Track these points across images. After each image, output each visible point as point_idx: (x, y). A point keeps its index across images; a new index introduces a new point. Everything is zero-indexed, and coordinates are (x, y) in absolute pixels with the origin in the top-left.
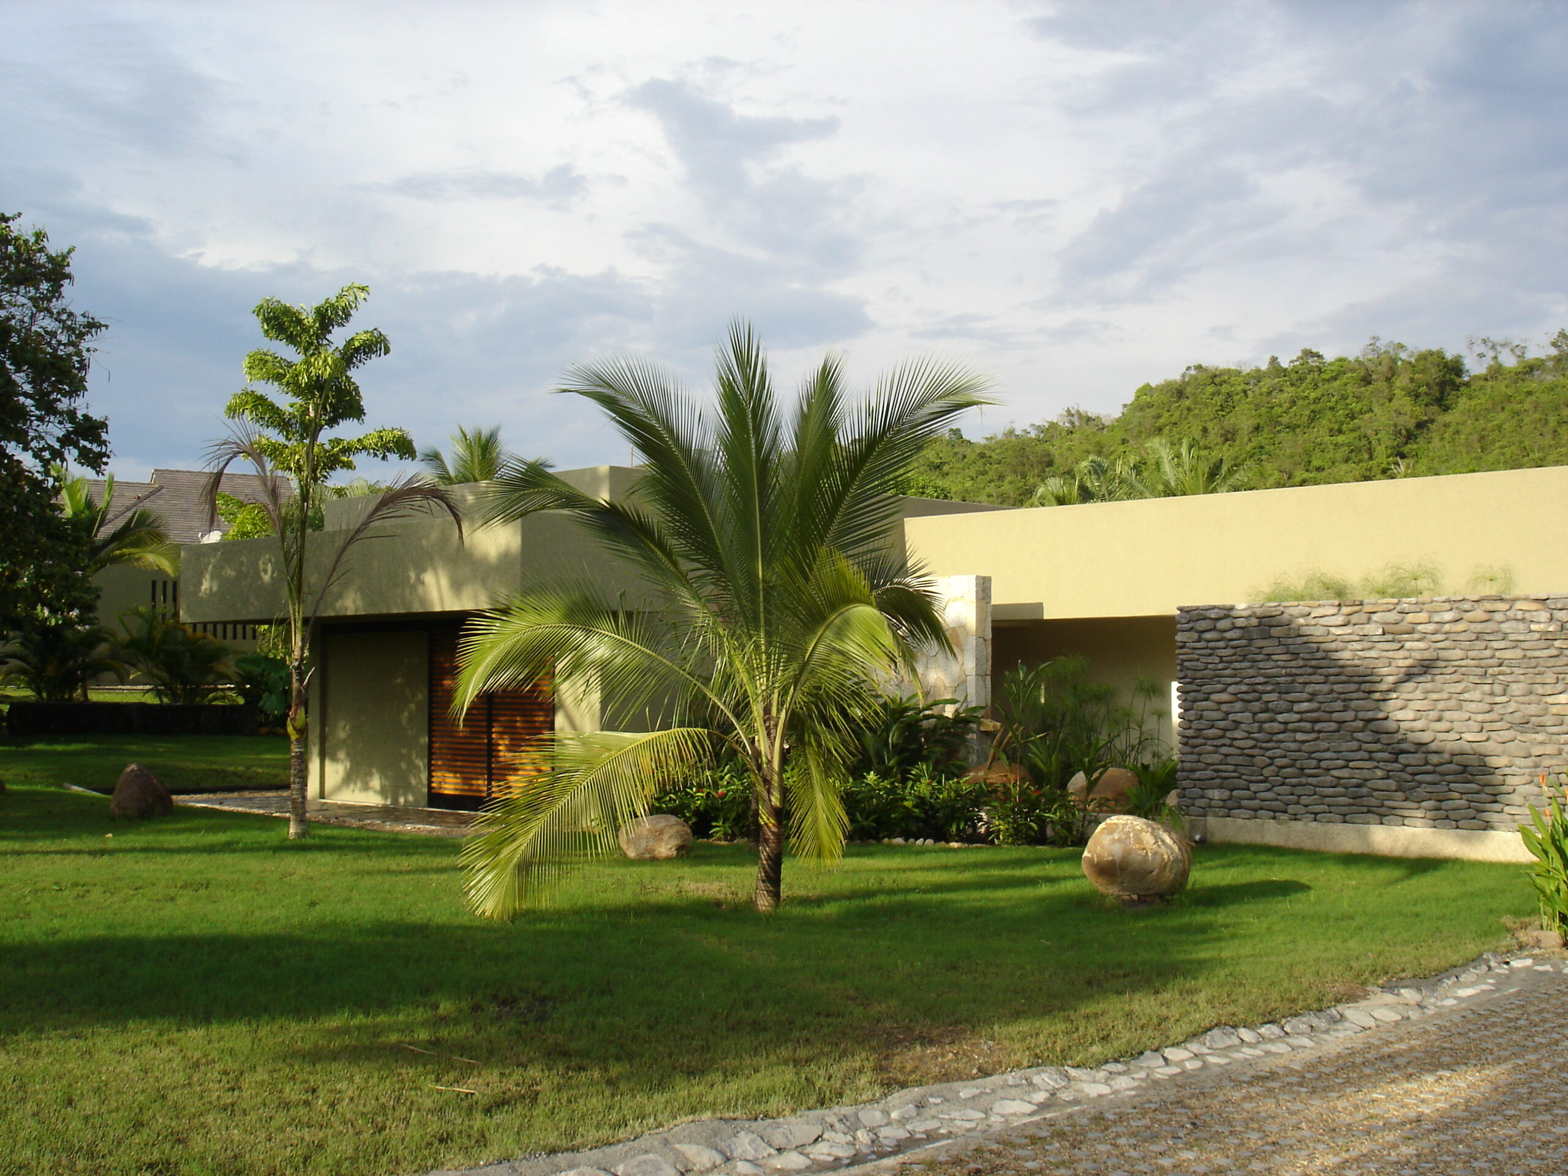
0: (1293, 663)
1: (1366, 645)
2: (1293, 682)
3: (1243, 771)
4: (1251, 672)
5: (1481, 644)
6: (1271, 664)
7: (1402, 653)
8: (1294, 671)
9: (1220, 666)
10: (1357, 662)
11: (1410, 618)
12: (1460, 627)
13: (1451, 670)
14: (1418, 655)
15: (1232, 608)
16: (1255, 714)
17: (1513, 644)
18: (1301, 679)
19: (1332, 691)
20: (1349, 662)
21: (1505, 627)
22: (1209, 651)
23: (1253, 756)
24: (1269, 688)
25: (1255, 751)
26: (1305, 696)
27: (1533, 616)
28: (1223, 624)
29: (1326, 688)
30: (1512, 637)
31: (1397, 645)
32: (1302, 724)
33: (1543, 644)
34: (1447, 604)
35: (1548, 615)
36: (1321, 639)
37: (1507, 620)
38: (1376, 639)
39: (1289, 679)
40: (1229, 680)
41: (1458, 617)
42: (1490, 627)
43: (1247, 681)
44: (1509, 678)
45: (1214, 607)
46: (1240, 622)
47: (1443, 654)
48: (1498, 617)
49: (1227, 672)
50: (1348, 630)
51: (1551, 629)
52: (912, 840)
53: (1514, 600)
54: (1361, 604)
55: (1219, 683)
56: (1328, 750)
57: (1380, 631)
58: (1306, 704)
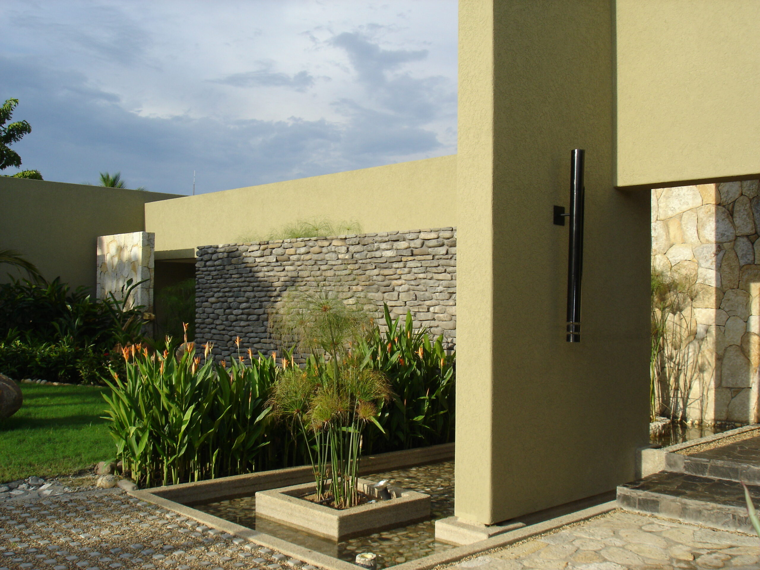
0: (240, 280)
1: (269, 268)
2: (240, 291)
3: (220, 344)
4: (224, 285)
5: (316, 268)
6: (231, 280)
7: (283, 273)
8: (241, 284)
9: (212, 281)
10: (266, 279)
11: (288, 251)
12: (308, 257)
13: (304, 283)
14: (290, 274)
15: (217, 247)
16: (225, 310)
17: (331, 267)
18: (243, 289)
19: (255, 297)
20: (262, 279)
21: (327, 257)
22: (208, 273)
23: (224, 335)
24: (231, 294)
25: (224, 332)
26: (244, 299)
27: (339, 249)
28: (214, 257)
29: (252, 294)
30: (330, 263)
31: (281, 268)
32: (243, 316)
33: (343, 267)
34: (303, 243)
35: (346, 248)
36: (251, 265)
37: (329, 252)
38: (273, 264)
39: (238, 289)
40: (216, 290)
41: (307, 251)
42: (320, 256)
43: (222, 290)
44: (328, 288)
45: (211, 247)
46: (220, 255)
47: (301, 273)
48: (324, 250)
49: (214, 285)
50: (262, 259)
51: (347, 257)
52: (34, 380)
53: (332, 240)
54: (268, 243)
55: (212, 291)
56: (252, 332)
57: (275, 260)
58: (244, 304)
